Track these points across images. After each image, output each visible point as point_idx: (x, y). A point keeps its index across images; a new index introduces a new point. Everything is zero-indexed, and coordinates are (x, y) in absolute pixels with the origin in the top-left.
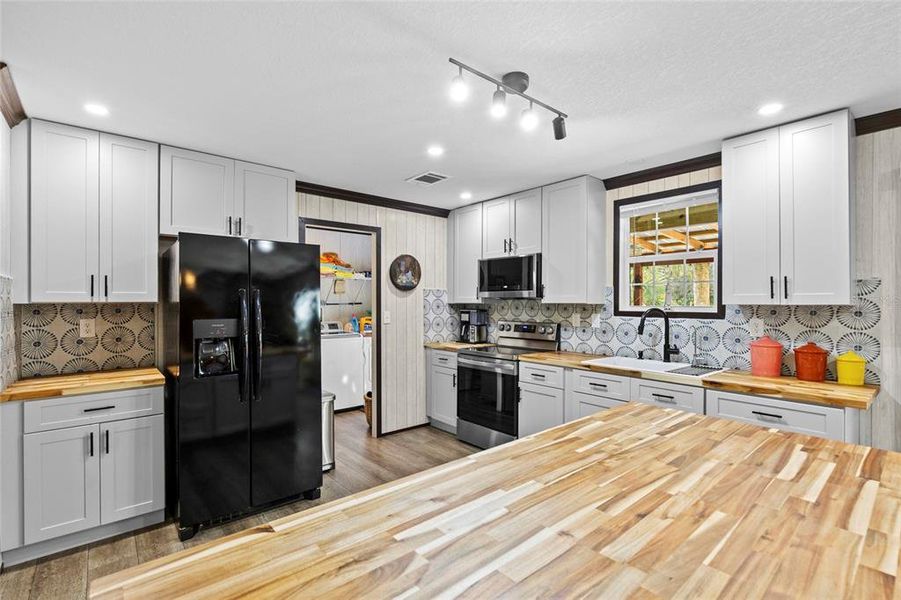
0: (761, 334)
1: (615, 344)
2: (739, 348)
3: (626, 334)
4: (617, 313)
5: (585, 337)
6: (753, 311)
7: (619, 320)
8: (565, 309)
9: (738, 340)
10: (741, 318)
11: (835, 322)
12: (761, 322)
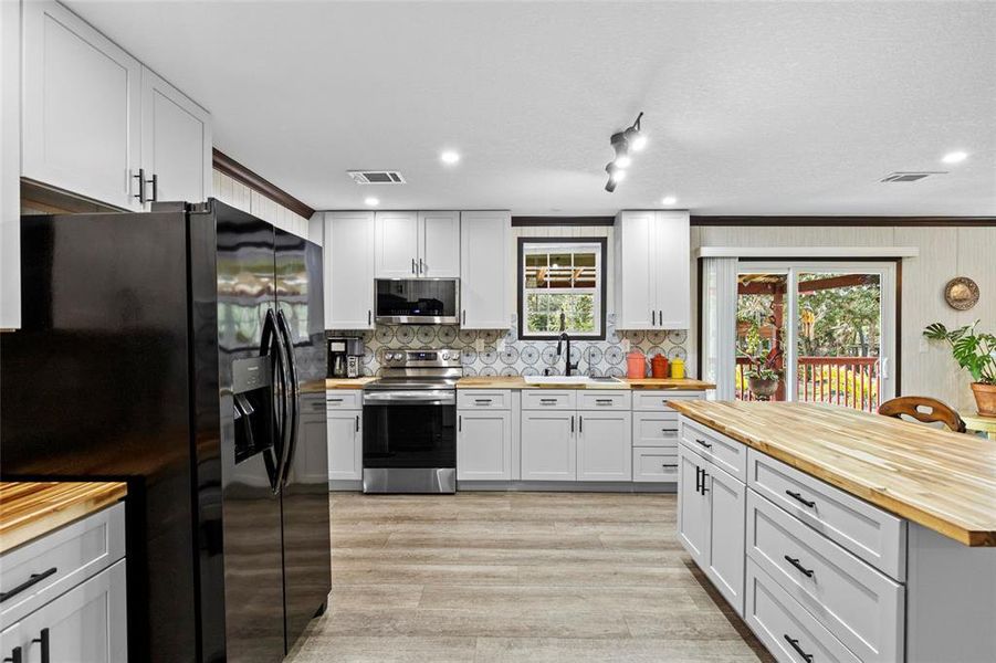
0: (628, 350)
1: (519, 366)
2: (615, 361)
3: (530, 356)
4: (521, 337)
5: (489, 361)
6: (624, 334)
7: (523, 343)
8: (468, 335)
9: (614, 356)
10: (616, 340)
11: (667, 341)
12: (628, 341)
